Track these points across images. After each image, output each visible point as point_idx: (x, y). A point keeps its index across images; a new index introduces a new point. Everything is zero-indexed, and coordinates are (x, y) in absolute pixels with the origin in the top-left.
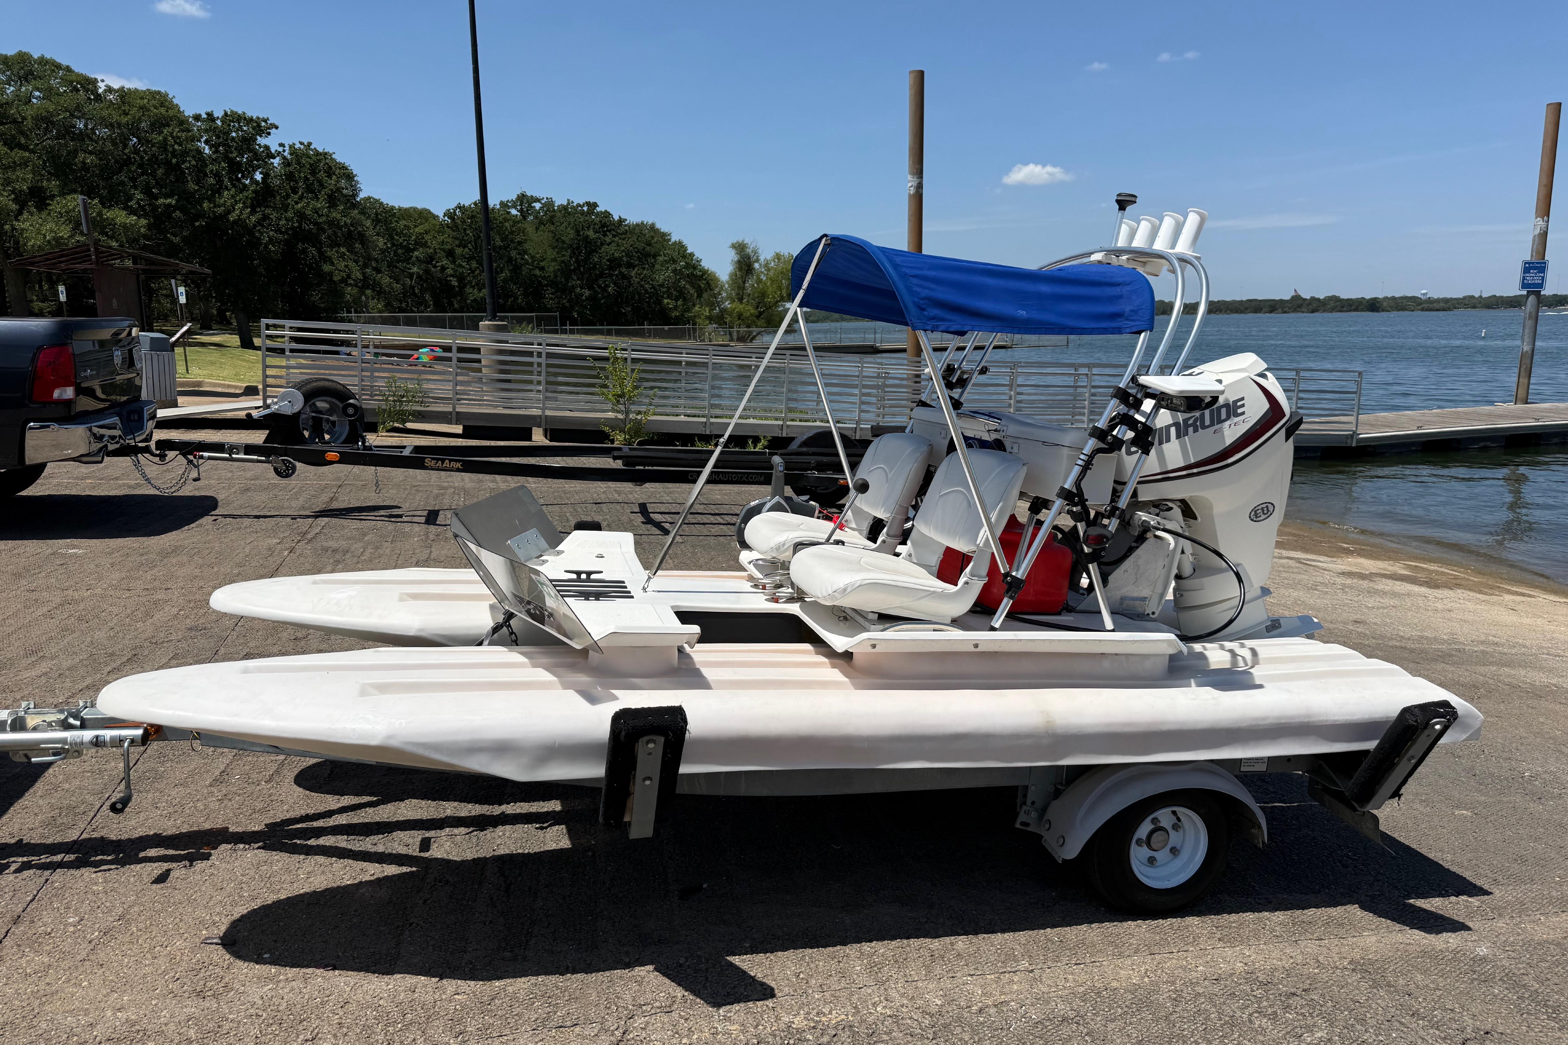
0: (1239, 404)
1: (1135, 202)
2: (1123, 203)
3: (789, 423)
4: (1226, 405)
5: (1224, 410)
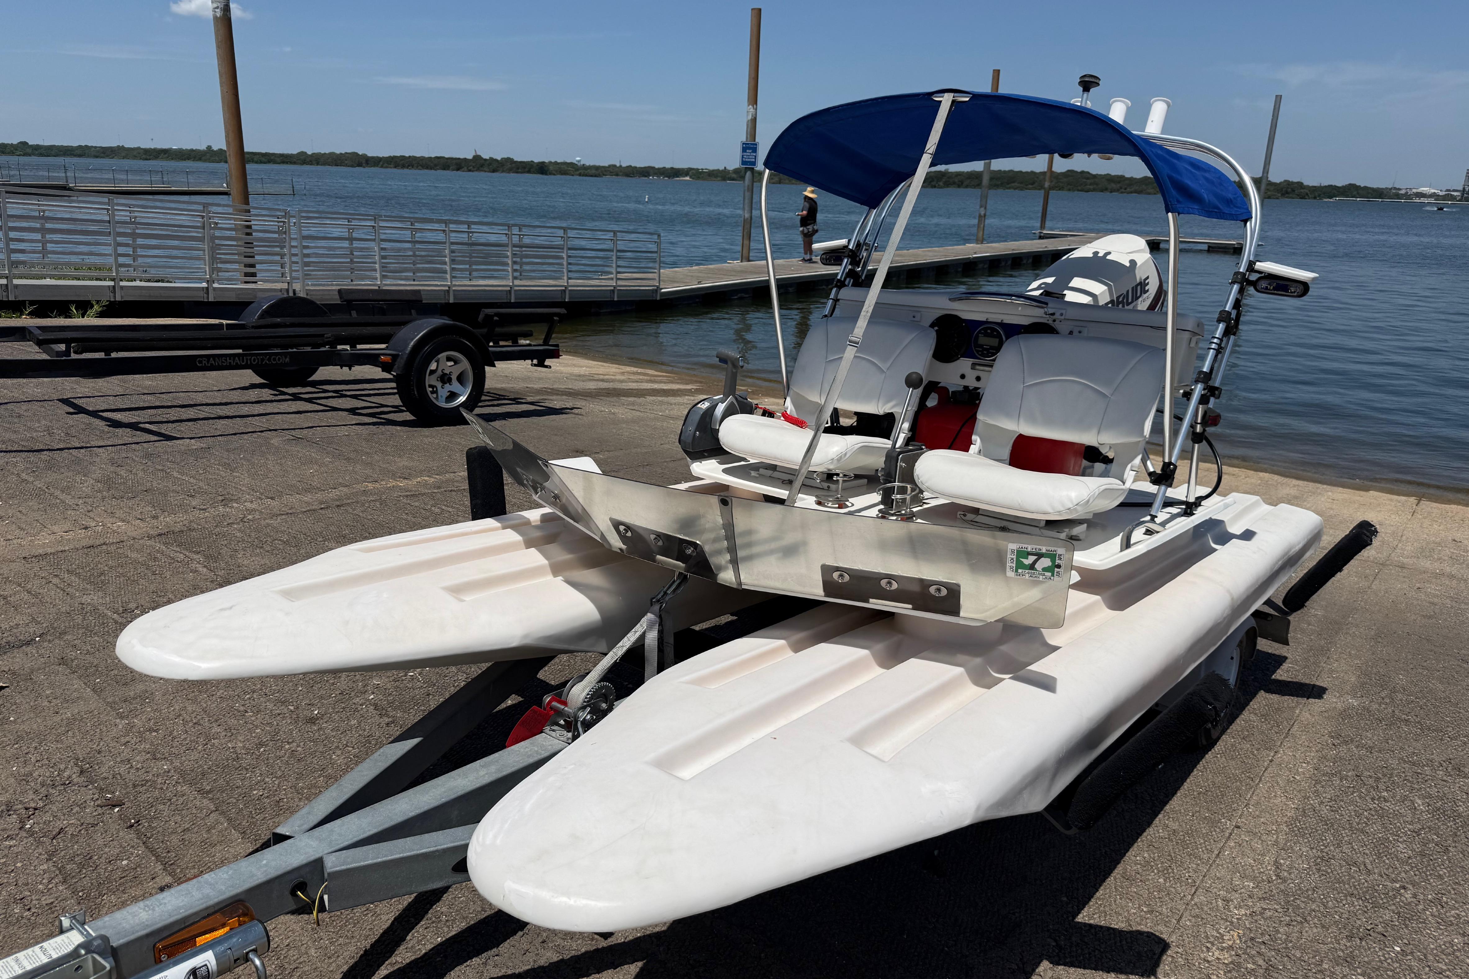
0: (1147, 282)
1: (1098, 84)
2: (1088, 84)
3: (122, 284)
4: (1140, 283)
5: (1139, 288)
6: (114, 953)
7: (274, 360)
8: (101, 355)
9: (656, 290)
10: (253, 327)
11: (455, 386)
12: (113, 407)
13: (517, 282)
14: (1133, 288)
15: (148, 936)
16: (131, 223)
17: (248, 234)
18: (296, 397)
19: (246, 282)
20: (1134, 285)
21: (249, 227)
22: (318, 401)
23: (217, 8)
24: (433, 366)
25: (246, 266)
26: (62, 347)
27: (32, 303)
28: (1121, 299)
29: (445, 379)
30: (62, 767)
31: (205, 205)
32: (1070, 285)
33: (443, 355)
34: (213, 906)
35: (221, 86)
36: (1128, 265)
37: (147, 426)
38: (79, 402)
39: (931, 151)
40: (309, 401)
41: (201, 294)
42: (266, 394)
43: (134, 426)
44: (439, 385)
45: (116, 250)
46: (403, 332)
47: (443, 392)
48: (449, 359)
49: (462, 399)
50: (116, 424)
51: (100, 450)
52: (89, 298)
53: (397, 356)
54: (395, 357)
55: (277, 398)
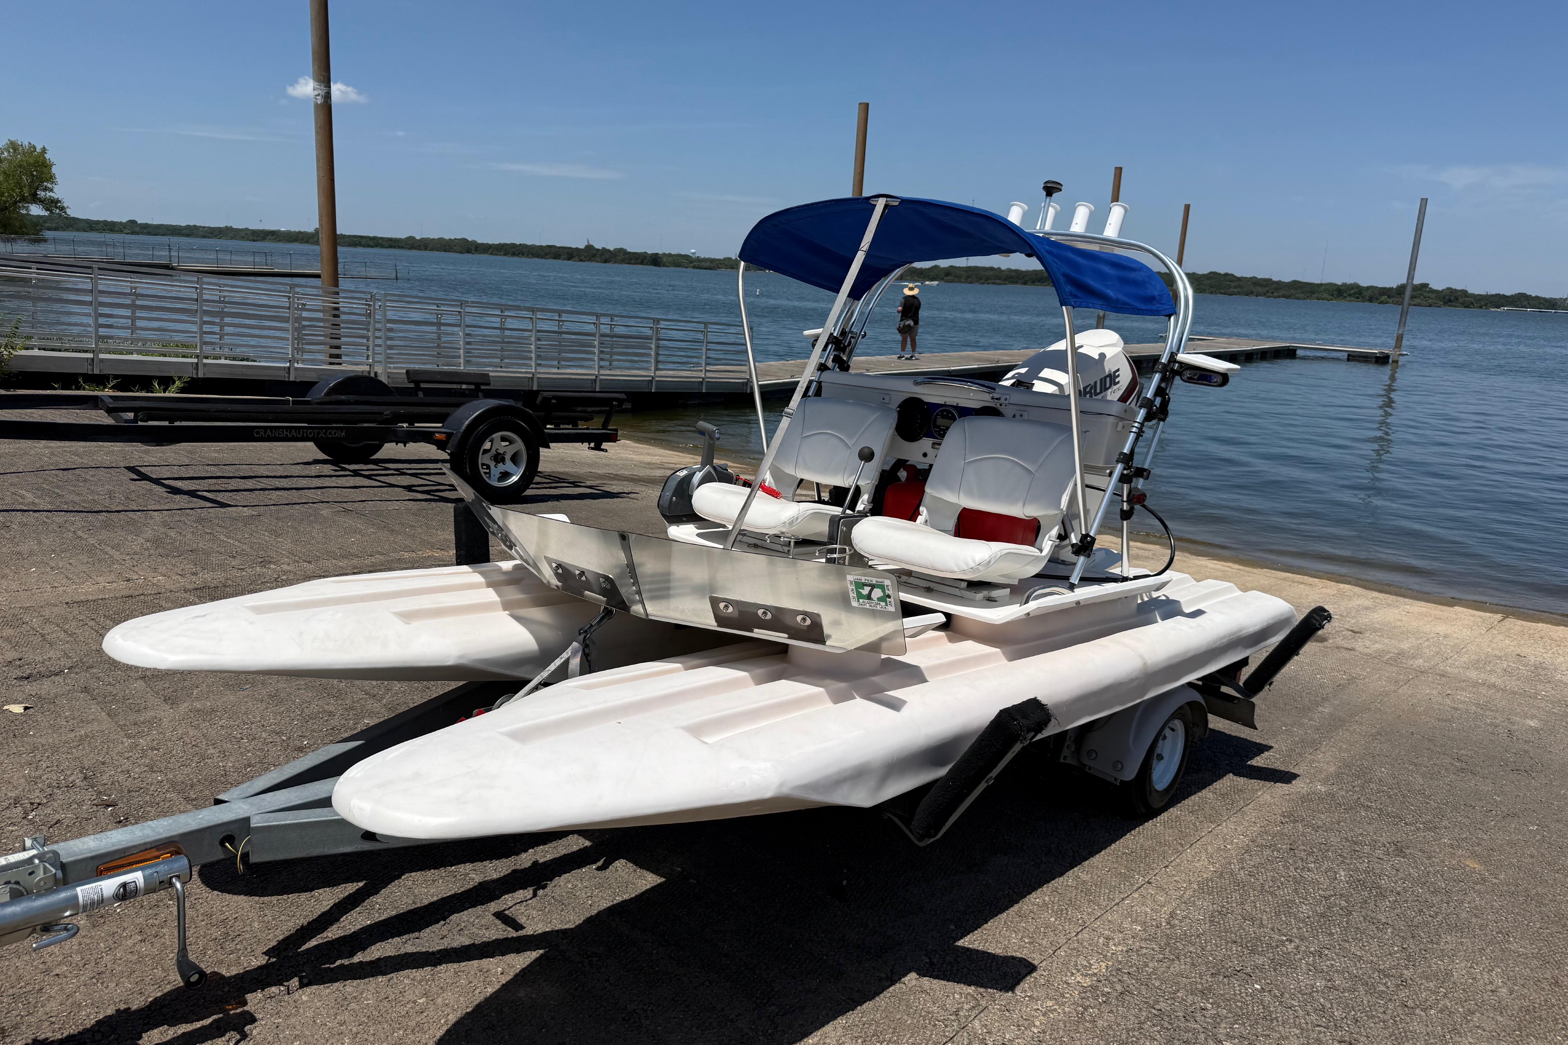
0: (1117, 374)
1: (1061, 190)
2: (1051, 189)
3: (205, 361)
4: (1110, 375)
5: (1108, 379)
6: (63, 867)
7: (330, 434)
8: (166, 423)
9: (747, 383)
10: (318, 403)
11: (509, 466)
12: (176, 476)
13: (602, 372)
14: (1101, 380)
15: (93, 858)
16: (220, 302)
17: (335, 316)
18: (356, 473)
19: (331, 364)
20: (1103, 376)
21: (337, 309)
22: (378, 478)
23: (319, 95)
24: (487, 445)
25: (331, 347)
26: (131, 415)
27: (116, 377)
28: (1088, 390)
29: (499, 458)
30: (68, 773)
31: (293, 286)
32: (1041, 375)
33: (497, 436)
34: (150, 843)
35: (318, 170)
36: (1097, 357)
37: (205, 494)
38: (143, 470)
39: (864, 249)
40: (369, 477)
41: (283, 373)
42: (328, 469)
43: (192, 494)
44: (492, 464)
45: (201, 328)
46: (459, 412)
47: (496, 470)
48: (503, 439)
49: (515, 479)
50: (175, 491)
51: (156, 513)
52: (172, 374)
53: (452, 433)
54: (449, 435)
55: (337, 473)
